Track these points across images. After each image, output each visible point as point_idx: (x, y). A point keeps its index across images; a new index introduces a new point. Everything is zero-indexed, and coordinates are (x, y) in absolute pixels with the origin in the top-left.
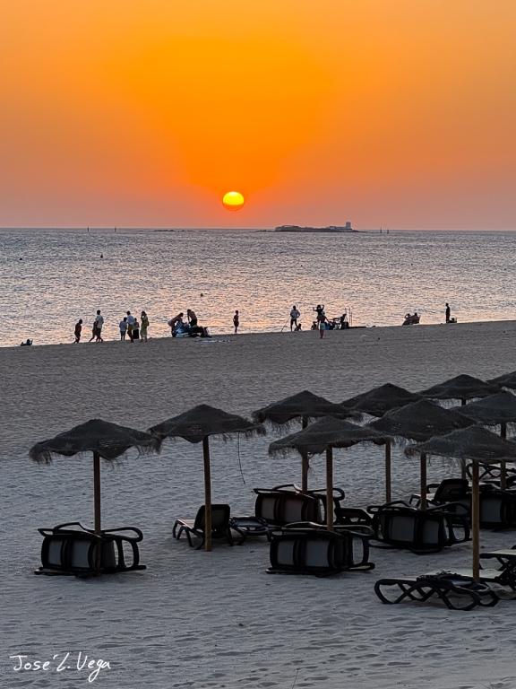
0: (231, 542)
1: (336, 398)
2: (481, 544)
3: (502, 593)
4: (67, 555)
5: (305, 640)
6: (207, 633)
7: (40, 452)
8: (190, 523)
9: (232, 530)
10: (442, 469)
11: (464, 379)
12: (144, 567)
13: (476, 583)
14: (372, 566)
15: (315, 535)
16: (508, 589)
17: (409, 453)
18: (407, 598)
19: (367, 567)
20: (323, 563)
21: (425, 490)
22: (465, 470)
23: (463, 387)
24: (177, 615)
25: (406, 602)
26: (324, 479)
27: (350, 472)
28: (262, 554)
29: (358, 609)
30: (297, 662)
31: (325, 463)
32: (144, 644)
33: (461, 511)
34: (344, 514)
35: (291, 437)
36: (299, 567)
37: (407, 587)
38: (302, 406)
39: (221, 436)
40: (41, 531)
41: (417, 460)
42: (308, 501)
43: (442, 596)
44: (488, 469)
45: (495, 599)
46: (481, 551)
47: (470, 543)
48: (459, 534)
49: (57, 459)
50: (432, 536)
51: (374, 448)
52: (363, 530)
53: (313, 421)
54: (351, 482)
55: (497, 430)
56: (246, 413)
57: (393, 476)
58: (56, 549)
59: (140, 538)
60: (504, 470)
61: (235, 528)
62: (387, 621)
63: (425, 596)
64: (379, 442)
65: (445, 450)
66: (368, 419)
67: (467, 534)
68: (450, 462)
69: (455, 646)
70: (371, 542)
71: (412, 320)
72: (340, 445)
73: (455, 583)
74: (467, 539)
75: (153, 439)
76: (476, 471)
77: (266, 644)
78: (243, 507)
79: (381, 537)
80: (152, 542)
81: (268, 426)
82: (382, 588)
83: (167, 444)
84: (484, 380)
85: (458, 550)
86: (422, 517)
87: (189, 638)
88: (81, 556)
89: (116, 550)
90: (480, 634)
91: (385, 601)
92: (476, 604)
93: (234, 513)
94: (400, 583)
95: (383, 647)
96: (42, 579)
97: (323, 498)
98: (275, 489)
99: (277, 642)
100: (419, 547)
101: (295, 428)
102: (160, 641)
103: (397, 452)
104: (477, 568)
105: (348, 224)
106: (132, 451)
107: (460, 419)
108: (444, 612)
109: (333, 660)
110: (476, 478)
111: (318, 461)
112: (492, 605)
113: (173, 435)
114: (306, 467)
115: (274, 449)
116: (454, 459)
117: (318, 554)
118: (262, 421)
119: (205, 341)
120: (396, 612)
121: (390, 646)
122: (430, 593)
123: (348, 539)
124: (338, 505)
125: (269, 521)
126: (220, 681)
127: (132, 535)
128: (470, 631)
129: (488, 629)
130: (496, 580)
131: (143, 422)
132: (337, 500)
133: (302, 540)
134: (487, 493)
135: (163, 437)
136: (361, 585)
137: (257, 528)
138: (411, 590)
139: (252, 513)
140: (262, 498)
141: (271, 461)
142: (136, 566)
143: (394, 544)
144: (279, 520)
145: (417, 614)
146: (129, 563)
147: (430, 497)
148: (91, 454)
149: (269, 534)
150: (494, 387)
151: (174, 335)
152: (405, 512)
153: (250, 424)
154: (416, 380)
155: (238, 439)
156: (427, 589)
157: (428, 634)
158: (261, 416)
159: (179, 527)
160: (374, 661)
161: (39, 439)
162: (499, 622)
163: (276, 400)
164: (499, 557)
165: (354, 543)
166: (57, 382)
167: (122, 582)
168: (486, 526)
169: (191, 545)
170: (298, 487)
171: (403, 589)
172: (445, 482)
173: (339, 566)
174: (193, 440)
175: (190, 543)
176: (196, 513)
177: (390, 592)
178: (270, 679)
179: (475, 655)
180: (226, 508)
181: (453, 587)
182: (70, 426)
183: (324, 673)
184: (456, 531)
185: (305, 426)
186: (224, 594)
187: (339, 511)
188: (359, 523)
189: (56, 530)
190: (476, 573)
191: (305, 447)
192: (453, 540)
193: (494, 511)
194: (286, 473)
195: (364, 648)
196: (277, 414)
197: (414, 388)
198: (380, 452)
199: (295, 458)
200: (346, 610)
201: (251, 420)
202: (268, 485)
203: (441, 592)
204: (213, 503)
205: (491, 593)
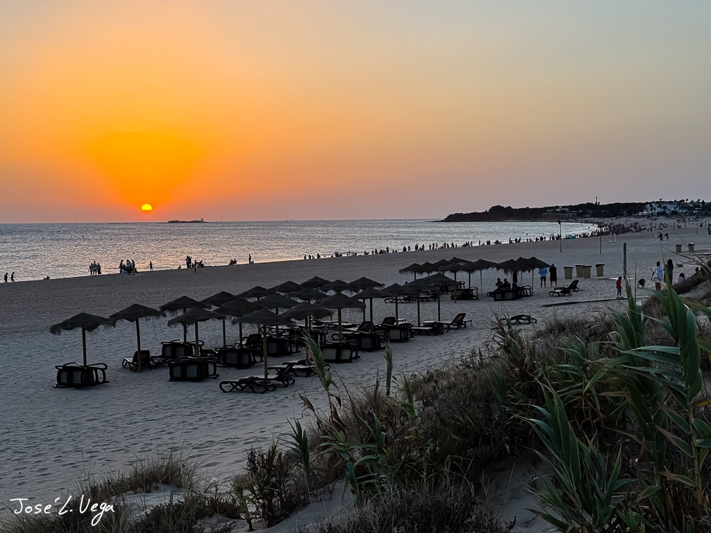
0: (151, 368)
1: (199, 299)
2: (268, 363)
3: (278, 385)
4: (70, 378)
5: (187, 412)
6: (140, 411)
7: (55, 329)
8: (130, 360)
9: (151, 362)
10: (249, 330)
11: (258, 288)
12: (108, 382)
13: (266, 380)
14: (218, 375)
15: (192, 362)
16: (281, 383)
17: (234, 323)
18: (234, 389)
19: (216, 376)
20: (195, 375)
21: (242, 339)
22: (260, 330)
23: (258, 291)
24: (125, 403)
25: (234, 391)
26: (194, 336)
27: (207, 332)
28: (166, 373)
29: (212, 396)
30: (184, 422)
31: (195, 329)
32: (109, 418)
33: (258, 348)
34: (204, 352)
35: (178, 317)
36: (184, 378)
37: (235, 384)
38: (183, 303)
39: (145, 319)
40: (57, 367)
41: (237, 326)
42: (187, 347)
43: (251, 388)
44: (271, 329)
45: (275, 387)
46: (268, 367)
47: (263, 363)
48: (258, 359)
49: (64, 333)
50: (245, 360)
51: (217, 321)
52: (213, 359)
53: (188, 310)
54: (207, 337)
55: (274, 311)
56: (157, 307)
57: (226, 334)
58: (64, 375)
59: (106, 368)
60: (277, 329)
61: (152, 361)
62: (226, 400)
63: (243, 388)
64: (219, 318)
65: (250, 321)
66: (214, 308)
67: (262, 359)
68: (253, 326)
69: (257, 410)
70: (217, 364)
71: (233, 262)
72: (201, 320)
73: (257, 381)
74: (261, 361)
75: (112, 321)
76: (265, 330)
77: (169, 414)
78: (156, 351)
79: (222, 362)
80: (112, 370)
81: (167, 313)
82: (223, 385)
83: (118, 323)
84: (267, 289)
85: (258, 366)
86: (241, 352)
87: (132, 414)
88: (77, 378)
89: (94, 374)
90: (269, 404)
91: (224, 392)
92: (266, 391)
93: (152, 354)
94: (231, 383)
95: (224, 413)
96: (58, 390)
97: (194, 345)
98: (171, 342)
99: (174, 413)
100: (240, 366)
101: (180, 313)
102: (117, 416)
103: (228, 323)
104: (266, 374)
105: (202, 219)
106: (101, 327)
107: (257, 306)
108: (252, 395)
109: (201, 420)
110: (265, 333)
111: (191, 328)
112: (274, 390)
113: (121, 318)
114: (185, 331)
115: (170, 323)
116: (255, 325)
117: (193, 371)
118: (164, 310)
119: (136, 274)
120: (230, 396)
121: (228, 412)
122: (245, 387)
123: (206, 363)
124: (201, 348)
125: (169, 357)
126: (147, 433)
127: (103, 367)
128: (264, 403)
129: (272, 401)
130: (275, 379)
131: (106, 314)
132: (200, 346)
133: (184, 366)
134: (270, 339)
135: (117, 320)
136: (213, 385)
137: (163, 361)
138: (236, 386)
139: (161, 354)
140: (165, 347)
141: (169, 329)
142: (104, 381)
143: (228, 365)
144: (174, 356)
145: (239, 397)
146: (101, 380)
147: (244, 343)
148: (81, 329)
149: (169, 363)
150: (272, 292)
151: (121, 271)
152: (233, 350)
153: (158, 312)
154: (236, 289)
155: (152, 320)
156: (244, 385)
157: (245, 405)
158: (164, 308)
159: (125, 362)
160: (220, 419)
161: (55, 323)
162: (277, 398)
163: (170, 301)
164: (276, 368)
165: (209, 366)
166: (63, 296)
167: (98, 389)
168: (270, 355)
169: (131, 370)
170: (182, 341)
171: (233, 385)
172: (251, 336)
173: (202, 376)
174: (131, 320)
175: (131, 369)
176: (133, 355)
177: (226, 387)
178: (171, 431)
179: (268, 414)
180: (148, 352)
181: (256, 383)
182: (70, 317)
183: (196, 426)
184: (256, 358)
185: (184, 312)
186: (147, 392)
187: (202, 351)
188: (211, 356)
189: (64, 366)
190: (266, 376)
191: (185, 322)
192: (255, 362)
193: (274, 348)
194: (176, 334)
195: (215, 413)
196: (172, 307)
197: (235, 294)
198: (219, 323)
199: (180, 327)
200: (206, 397)
201: (159, 310)
202: (168, 341)
203: (251, 386)
204: (141, 350)
205: (273, 385)
